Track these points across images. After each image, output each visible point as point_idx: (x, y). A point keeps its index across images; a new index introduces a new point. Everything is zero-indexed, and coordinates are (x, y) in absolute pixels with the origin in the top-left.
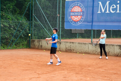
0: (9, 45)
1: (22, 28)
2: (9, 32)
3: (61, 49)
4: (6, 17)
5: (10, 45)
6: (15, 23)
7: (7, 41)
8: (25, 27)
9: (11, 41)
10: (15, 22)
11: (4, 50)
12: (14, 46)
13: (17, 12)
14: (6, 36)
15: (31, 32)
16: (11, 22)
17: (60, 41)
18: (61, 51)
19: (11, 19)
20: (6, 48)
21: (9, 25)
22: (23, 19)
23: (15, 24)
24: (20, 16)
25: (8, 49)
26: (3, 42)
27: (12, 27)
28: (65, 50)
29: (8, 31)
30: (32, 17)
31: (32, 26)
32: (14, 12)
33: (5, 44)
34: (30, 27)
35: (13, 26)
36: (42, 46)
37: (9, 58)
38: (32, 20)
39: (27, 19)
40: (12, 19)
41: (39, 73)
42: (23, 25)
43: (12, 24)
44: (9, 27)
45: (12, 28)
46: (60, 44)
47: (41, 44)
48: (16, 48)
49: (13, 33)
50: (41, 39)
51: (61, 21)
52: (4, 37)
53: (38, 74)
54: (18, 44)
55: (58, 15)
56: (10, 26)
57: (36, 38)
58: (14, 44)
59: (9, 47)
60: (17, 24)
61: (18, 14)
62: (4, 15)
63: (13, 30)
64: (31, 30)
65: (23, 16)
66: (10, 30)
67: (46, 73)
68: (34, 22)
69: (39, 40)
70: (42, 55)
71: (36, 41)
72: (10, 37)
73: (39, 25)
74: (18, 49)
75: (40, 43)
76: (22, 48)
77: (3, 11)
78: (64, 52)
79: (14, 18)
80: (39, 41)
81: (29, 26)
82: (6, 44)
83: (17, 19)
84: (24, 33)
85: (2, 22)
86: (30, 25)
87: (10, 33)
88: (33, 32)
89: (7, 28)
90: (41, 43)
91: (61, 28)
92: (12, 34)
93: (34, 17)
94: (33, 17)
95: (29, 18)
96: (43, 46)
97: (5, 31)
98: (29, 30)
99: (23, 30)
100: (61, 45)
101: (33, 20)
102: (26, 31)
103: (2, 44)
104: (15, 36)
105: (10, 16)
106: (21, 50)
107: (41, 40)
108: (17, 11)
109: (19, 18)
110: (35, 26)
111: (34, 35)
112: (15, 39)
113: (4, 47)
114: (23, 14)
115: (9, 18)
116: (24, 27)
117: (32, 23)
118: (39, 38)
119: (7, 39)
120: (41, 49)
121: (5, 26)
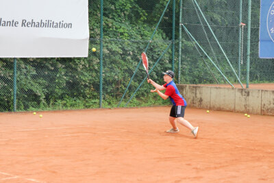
0: (123, 99)
1: (153, 56)
2: (123, 66)
3: (251, 109)
4: (115, 31)
5: (125, 97)
6: (136, 45)
7: (118, 89)
8: (162, 54)
9: (127, 89)
10: (137, 43)
11: (109, 110)
12: (135, 100)
13: (142, 18)
14: (116, 77)
15: (175, 65)
16: (126, 43)
17: (247, 87)
18: (248, 113)
19: (126, 34)
20: (115, 106)
21: (123, 49)
22: (157, 35)
23: (137, 48)
24: (149, 28)
25: (118, 107)
26: (109, 91)
27: (129, 54)
28: (259, 111)
29: (120, 63)
30: (177, 30)
31: (178, 51)
32: (134, 19)
33: (113, 96)
34: (172, 55)
35: (131, 53)
36: (201, 100)
37: (123, 129)
38: (177, 37)
39: (164, 34)
40: (130, 36)
41: (199, 166)
42: (156, 50)
43: (130, 48)
44: (123, 54)
45: (129, 57)
46: (248, 95)
47: (198, 96)
48: (140, 104)
49: (131, 68)
50: (200, 82)
51: (249, 38)
52: (111, 79)
53: (197, 168)
54: (143, 95)
55: (241, 24)
56: (125, 53)
57: (187, 81)
58: (133, 95)
59: (123, 103)
60: (142, 47)
61: (144, 22)
62: (110, 25)
63: (131, 61)
64: (175, 61)
65: (155, 28)
66: (125, 60)
67: (216, 168)
68: (182, 42)
69: (195, 85)
70: (202, 123)
71: (187, 88)
72: (124, 78)
73: (194, 48)
74: (145, 107)
75: (198, 92)
76: (154, 105)
77: (109, 17)
78: (257, 114)
79: (134, 33)
80: (196, 87)
81: (170, 50)
82: (116, 96)
83: (142, 36)
84: (159, 69)
85: (106, 42)
86: (174, 50)
87: (126, 68)
88: (180, 66)
89: (117, 58)
90: (200, 93)
91: (249, 57)
92: (130, 72)
93: (183, 29)
94: (181, 29)
95: (171, 32)
96: (205, 101)
97: (114, 65)
98: (171, 61)
99: (155, 61)
100: (250, 97)
101: (181, 37)
102: (162, 64)
103: (107, 96)
104: (136, 76)
105: (125, 27)
106: (152, 109)
107: (199, 85)
108: (141, 16)
109: (146, 32)
110: (185, 51)
111: (183, 74)
112: (137, 84)
113: (110, 103)
114: (156, 22)
115: (122, 34)
116: (158, 55)
117: (178, 44)
118: (193, 82)
119: (118, 83)
120: (200, 109)
121: (113, 52)
